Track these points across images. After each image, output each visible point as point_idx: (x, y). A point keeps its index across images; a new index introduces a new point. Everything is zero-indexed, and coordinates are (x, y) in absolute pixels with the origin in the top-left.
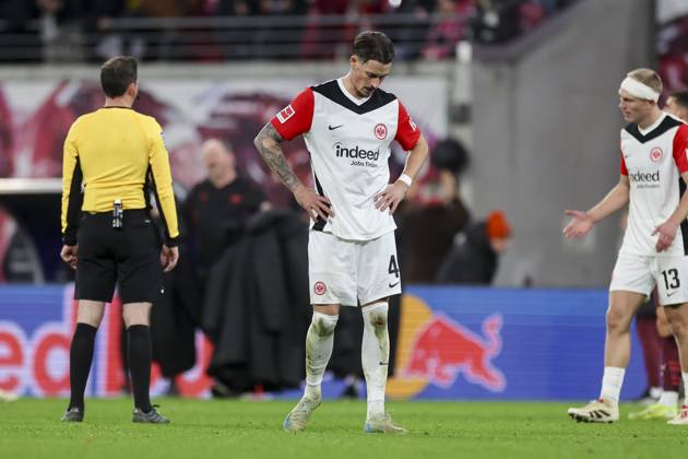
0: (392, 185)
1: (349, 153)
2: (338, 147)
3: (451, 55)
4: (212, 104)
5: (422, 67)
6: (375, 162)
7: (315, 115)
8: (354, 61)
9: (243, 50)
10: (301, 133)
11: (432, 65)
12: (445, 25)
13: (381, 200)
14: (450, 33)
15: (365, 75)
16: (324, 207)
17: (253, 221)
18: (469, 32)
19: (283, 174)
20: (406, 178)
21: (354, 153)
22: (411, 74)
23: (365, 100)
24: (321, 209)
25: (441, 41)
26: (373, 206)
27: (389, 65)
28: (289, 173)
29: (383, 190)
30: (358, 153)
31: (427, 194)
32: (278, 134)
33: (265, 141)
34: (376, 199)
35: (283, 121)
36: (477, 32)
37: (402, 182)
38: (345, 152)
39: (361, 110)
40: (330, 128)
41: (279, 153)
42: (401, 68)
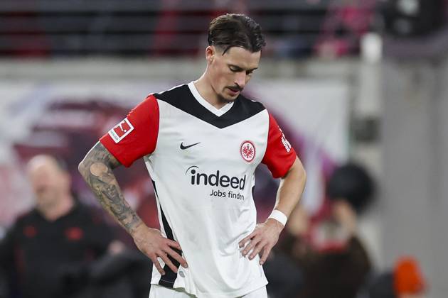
0: (262, 225)
1: (208, 180)
2: (193, 172)
3: (355, 52)
4: (34, 113)
5: (314, 67)
6: (242, 192)
7: (161, 131)
8: (211, 52)
9: (75, 42)
10: (141, 156)
11: (328, 64)
12: (346, 12)
13: (249, 245)
14: (353, 22)
15: (227, 70)
16: (173, 254)
17: (99, 267)
18: (378, 21)
19: (118, 211)
20: (279, 216)
21: (214, 180)
22: (301, 76)
23: (229, 106)
24: (169, 256)
25: (341, 32)
26: (238, 253)
27: (258, 55)
28: (127, 209)
29: (251, 231)
30: (220, 180)
31: (322, 238)
32: (112, 158)
33: (94, 166)
34: (242, 244)
35: (117, 139)
36: (389, 22)
37: (274, 221)
38: (202, 178)
39: (221, 122)
40: (182, 147)
41: (114, 182)
42: (287, 68)
